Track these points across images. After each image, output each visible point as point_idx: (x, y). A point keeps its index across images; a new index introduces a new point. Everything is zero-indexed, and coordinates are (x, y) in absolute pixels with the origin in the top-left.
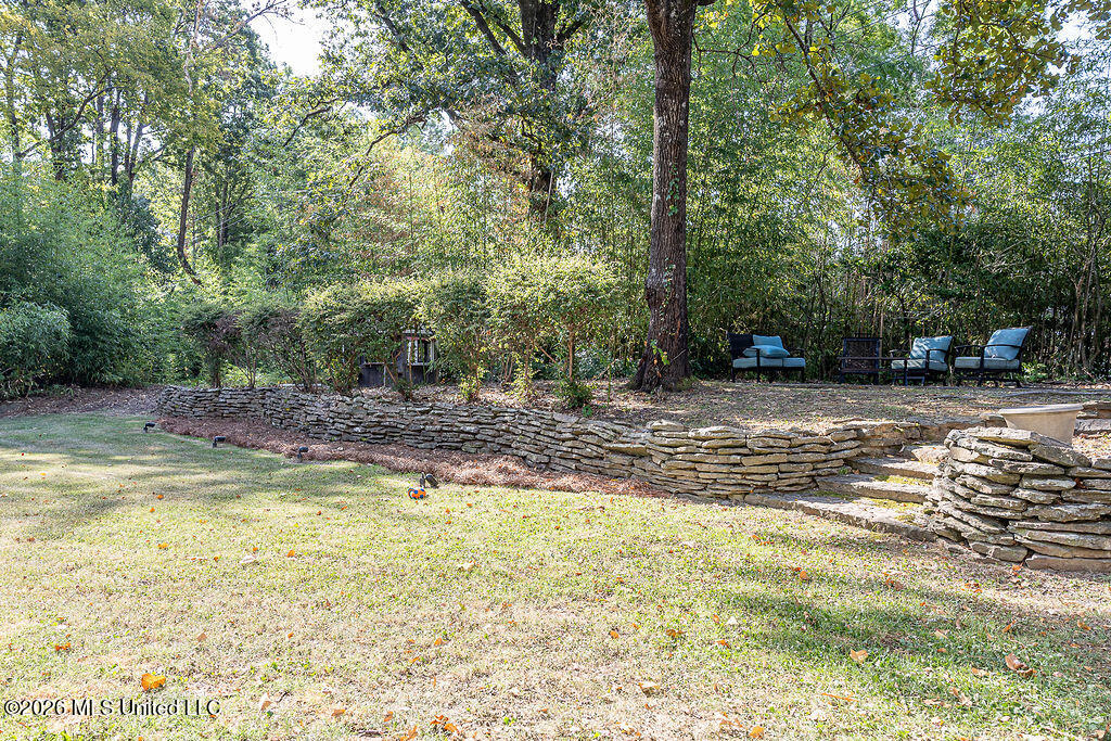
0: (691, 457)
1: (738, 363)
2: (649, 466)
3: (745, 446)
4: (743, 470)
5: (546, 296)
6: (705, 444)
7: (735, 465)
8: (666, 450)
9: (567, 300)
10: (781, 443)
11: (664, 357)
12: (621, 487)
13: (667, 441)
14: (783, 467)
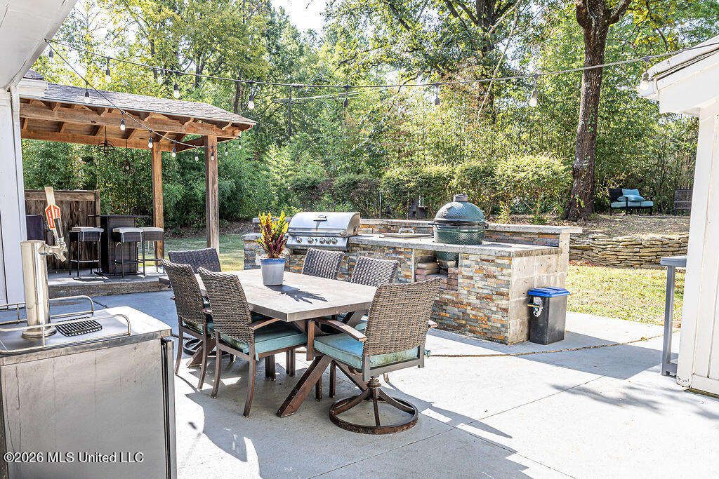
0: (615, 249)
1: (614, 205)
2: (593, 254)
3: (641, 244)
4: (640, 254)
5: (533, 176)
6: (621, 244)
7: (636, 252)
8: (601, 247)
9: (544, 178)
10: (658, 243)
11: (582, 203)
12: (579, 263)
13: (602, 243)
14: (659, 253)
